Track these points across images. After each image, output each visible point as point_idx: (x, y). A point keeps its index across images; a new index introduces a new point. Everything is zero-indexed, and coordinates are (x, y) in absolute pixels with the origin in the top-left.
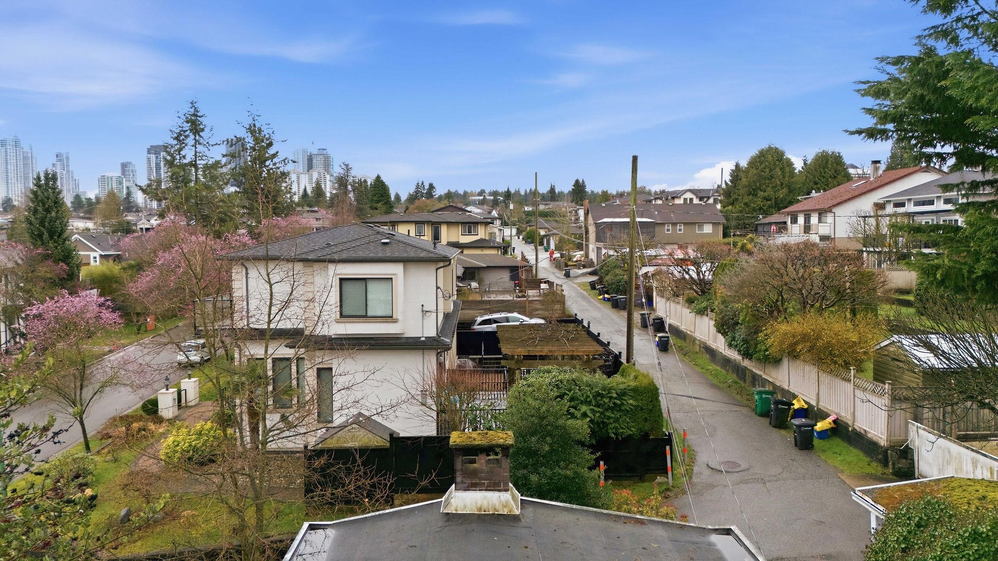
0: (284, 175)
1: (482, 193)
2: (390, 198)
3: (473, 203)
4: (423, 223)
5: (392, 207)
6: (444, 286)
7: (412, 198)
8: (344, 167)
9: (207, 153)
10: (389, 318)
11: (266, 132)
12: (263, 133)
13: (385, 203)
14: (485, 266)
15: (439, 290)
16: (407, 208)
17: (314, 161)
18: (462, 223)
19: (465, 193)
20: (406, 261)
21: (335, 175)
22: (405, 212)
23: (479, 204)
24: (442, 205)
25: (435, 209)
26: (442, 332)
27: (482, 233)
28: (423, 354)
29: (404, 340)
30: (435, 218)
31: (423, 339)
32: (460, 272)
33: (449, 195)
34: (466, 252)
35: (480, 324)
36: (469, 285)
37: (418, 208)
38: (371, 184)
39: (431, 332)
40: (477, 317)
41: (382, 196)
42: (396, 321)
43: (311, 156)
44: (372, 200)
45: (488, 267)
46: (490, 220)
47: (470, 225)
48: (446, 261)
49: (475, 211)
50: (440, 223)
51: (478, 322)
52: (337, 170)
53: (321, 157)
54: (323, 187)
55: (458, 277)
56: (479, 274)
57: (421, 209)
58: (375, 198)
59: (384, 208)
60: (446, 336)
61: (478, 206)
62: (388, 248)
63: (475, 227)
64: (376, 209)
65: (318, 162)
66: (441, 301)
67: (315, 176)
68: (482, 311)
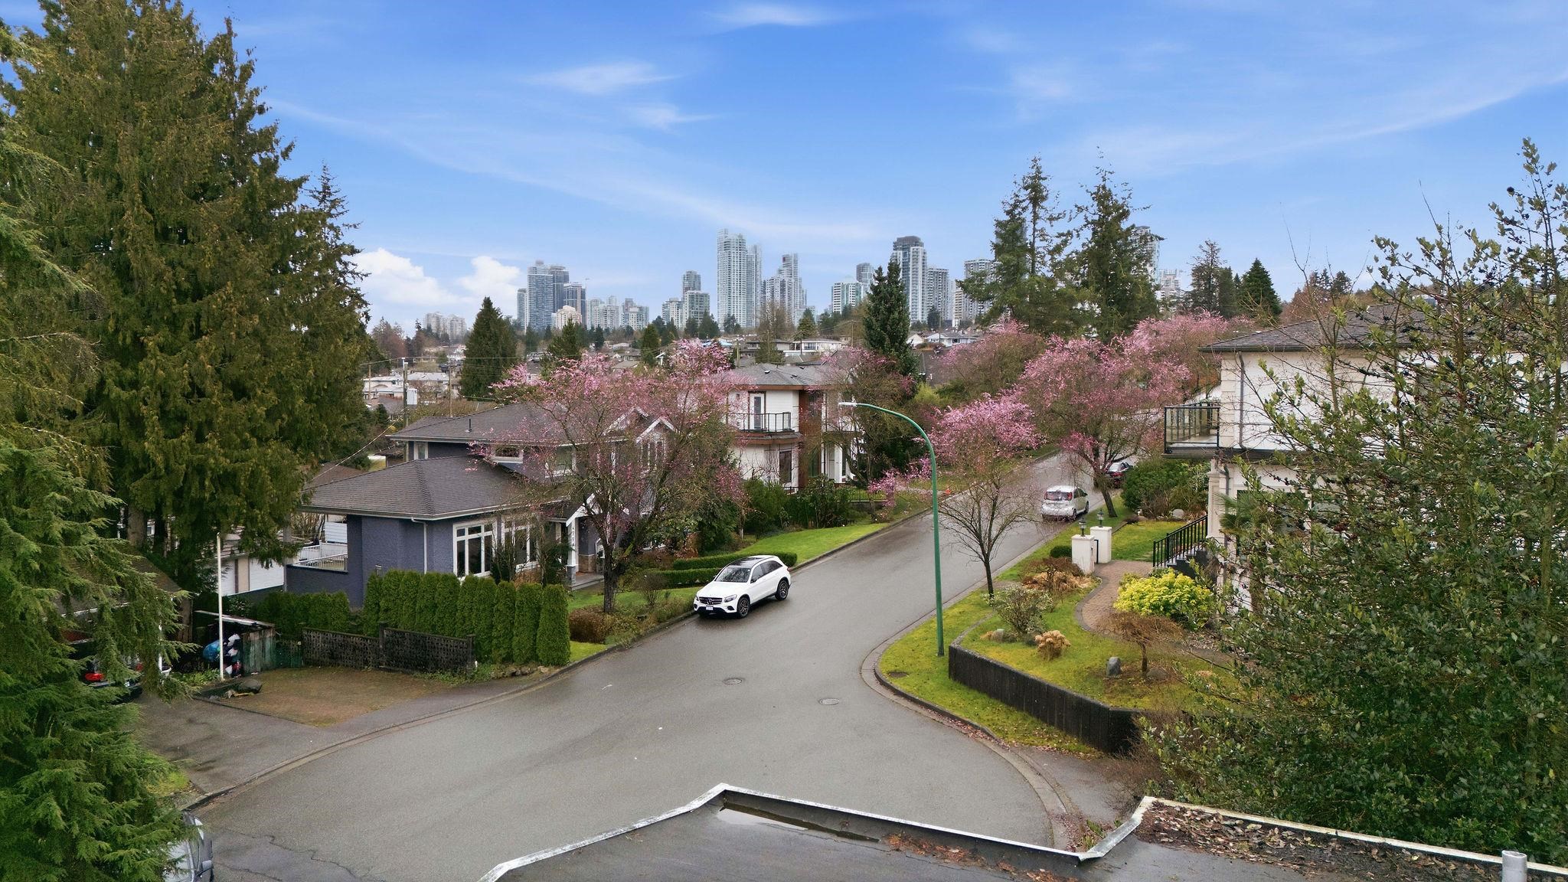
11: (1118, 196)
12: (1115, 199)
13: (1268, 306)
41: (1263, 294)
44: (1246, 302)
58: (1251, 298)
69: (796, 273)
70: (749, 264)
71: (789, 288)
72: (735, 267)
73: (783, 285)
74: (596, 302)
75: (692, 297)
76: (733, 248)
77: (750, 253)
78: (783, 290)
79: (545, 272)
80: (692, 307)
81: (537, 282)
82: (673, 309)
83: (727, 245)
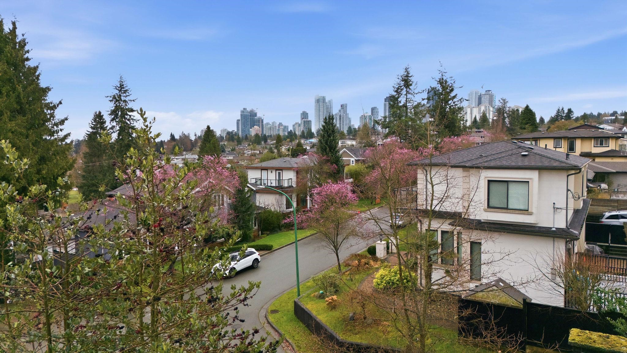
0: (461, 109)
1: (614, 114)
2: (536, 121)
3: (607, 122)
4: (560, 138)
5: (537, 127)
6: (575, 188)
7: (553, 120)
8: (501, 101)
9: (413, 98)
10: (526, 211)
11: (450, 82)
12: (448, 83)
13: (532, 125)
14: (614, 171)
15: (569, 192)
16: (549, 128)
17: (483, 99)
18: (595, 138)
19: (599, 114)
20: (540, 169)
21: (496, 107)
22: (547, 130)
23: (611, 123)
24: (578, 125)
25: (571, 127)
26: (572, 224)
27: (612, 145)
28: (554, 241)
29: (537, 229)
30: (571, 134)
31: (554, 229)
32: (591, 176)
33: (585, 117)
34: (597, 160)
35: (608, 218)
36: (599, 186)
37: (558, 127)
38: (522, 112)
39: (562, 224)
40: (606, 212)
41: (529, 120)
42: (531, 214)
43: (480, 96)
44: (522, 123)
45: (618, 173)
46: (620, 135)
47: (602, 139)
48: (577, 169)
49: (608, 128)
50: (575, 138)
51: (605, 217)
52: (498, 104)
53: (487, 96)
54: (488, 115)
55: (589, 180)
56: (608, 177)
57: (559, 128)
58: (524, 121)
59: (530, 128)
60: (575, 229)
61: (611, 124)
62: (526, 159)
63: (606, 141)
64: (525, 129)
65: (485, 99)
66: (571, 201)
67: (483, 108)
68: (610, 208)
69: (346, 111)
70: (327, 108)
71: (343, 118)
72: (321, 110)
73: (340, 116)
74: (268, 124)
75: (304, 122)
76: (320, 101)
77: (328, 104)
78: (340, 119)
79: (247, 113)
80: (304, 126)
81: (244, 116)
82: (297, 126)
83: (318, 101)
